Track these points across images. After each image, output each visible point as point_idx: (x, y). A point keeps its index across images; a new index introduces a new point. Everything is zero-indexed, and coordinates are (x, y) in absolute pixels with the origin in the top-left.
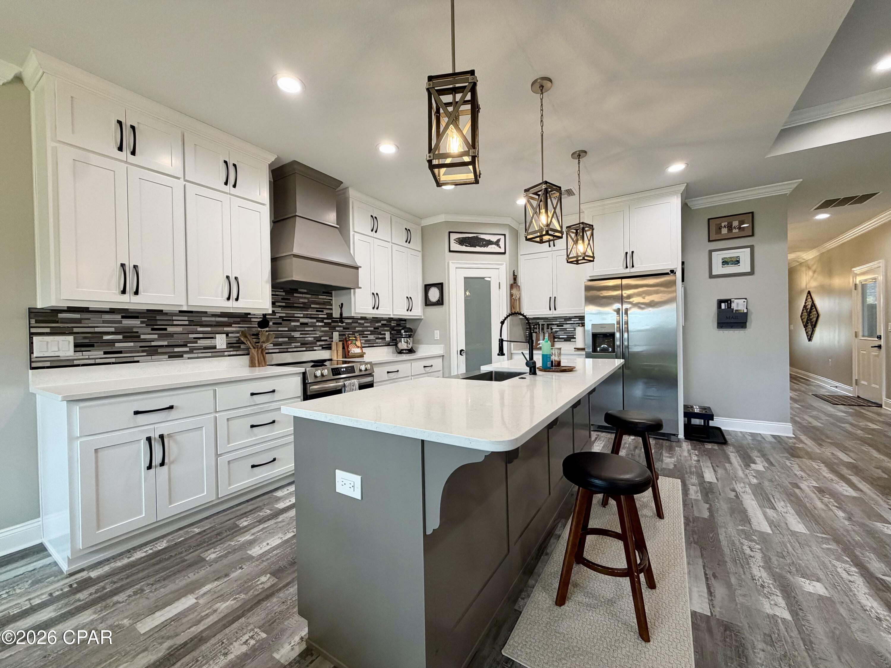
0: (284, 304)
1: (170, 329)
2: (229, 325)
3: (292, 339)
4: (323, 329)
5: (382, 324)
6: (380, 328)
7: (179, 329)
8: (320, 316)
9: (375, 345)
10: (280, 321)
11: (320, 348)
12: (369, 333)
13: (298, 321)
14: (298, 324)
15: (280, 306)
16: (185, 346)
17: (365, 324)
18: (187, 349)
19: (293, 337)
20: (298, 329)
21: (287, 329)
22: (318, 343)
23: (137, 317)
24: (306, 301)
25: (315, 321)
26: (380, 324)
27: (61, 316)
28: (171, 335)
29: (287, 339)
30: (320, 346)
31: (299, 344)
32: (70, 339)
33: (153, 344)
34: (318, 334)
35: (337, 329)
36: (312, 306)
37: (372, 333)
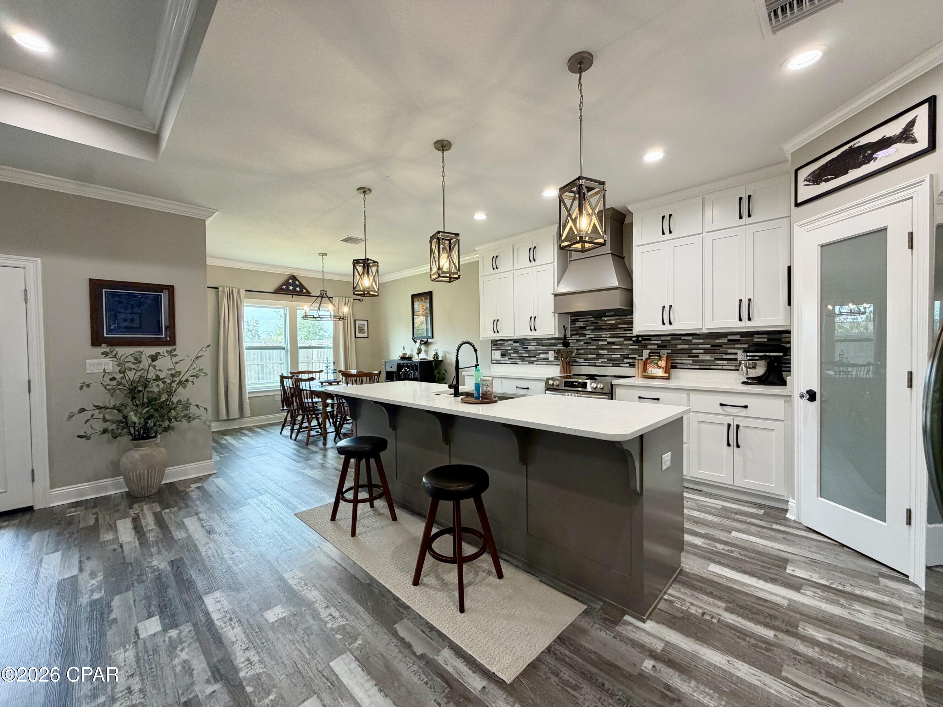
0: (593, 327)
1: (530, 348)
2: (556, 345)
3: (599, 356)
4: (630, 347)
5: (729, 340)
6: (724, 346)
7: (533, 348)
8: (628, 335)
9: (712, 367)
10: (589, 341)
11: (628, 365)
12: (702, 351)
13: (605, 340)
14: (606, 343)
15: (589, 329)
16: (535, 357)
17: (694, 341)
18: (535, 359)
19: (600, 354)
20: (605, 347)
21: (595, 347)
22: (625, 361)
23: (517, 342)
24: (613, 322)
25: (622, 339)
26: (725, 340)
27: (498, 342)
28: (530, 351)
29: (595, 356)
30: (627, 363)
31: (606, 360)
32: (500, 352)
33: (523, 355)
34: (626, 352)
35: (649, 347)
36: (620, 326)
37: (706, 352)
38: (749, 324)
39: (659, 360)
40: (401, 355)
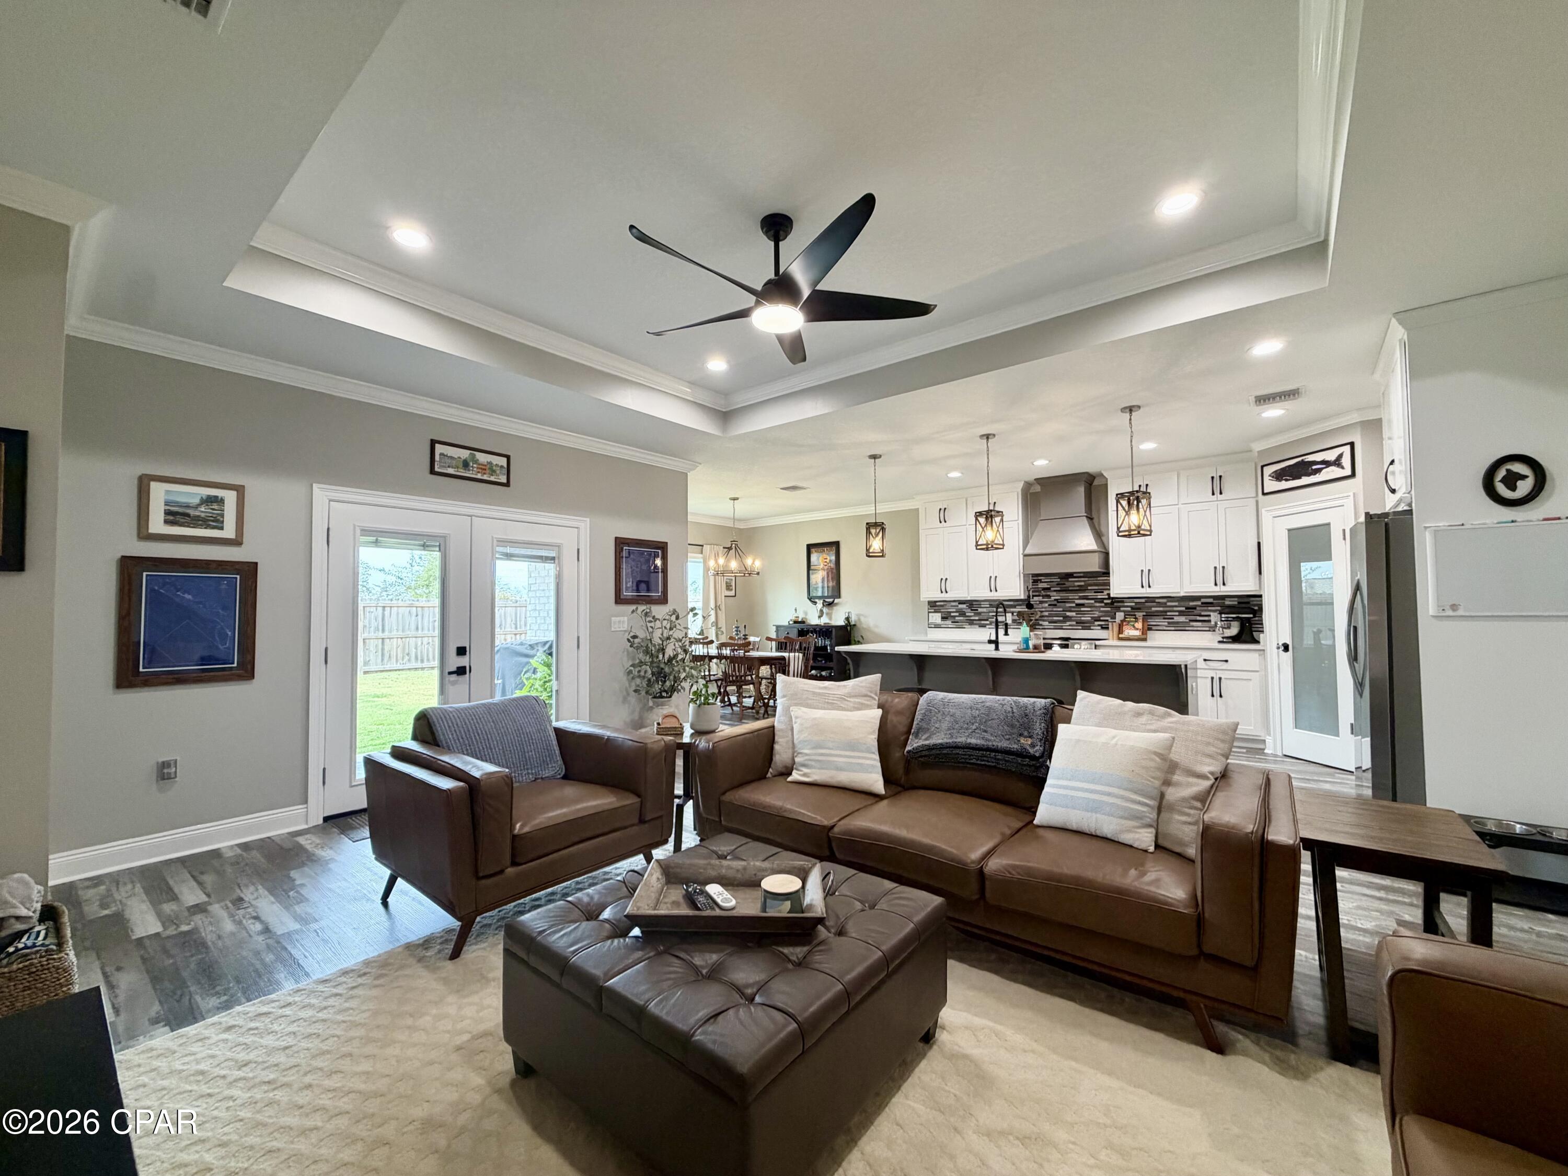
0: (1059, 589)
1: (980, 610)
2: (1014, 606)
3: (1068, 618)
4: (1102, 609)
5: (1202, 603)
6: (1198, 608)
7: (985, 610)
8: (1099, 597)
9: (1187, 628)
10: (1055, 602)
11: (1099, 628)
12: (1177, 614)
13: (1074, 602)
14: (1074, 605)
15: (1055, 591)
16: (987, 620)
17: (1169, 604)
18: (988, 622)
19: (1068, 617)
20: (1073, 609)
21: (1061, 609)
22: (1097, 623)
23: (964, 603)
24: (1082, 584)
25: (1093, 601)
26: (1199, 603)
27: (938, 604)
28: (980, 614)
29: (1061, 618)
30: (1099, 625)
31: (1074, 623)
32: (939, 614)
33: (972, 618)
34: (1097, 614)
35: (1122, 609)
36: (1089, 588)
37: (1181, 613)
38: (1223, 588)
39: (1136, 621)
40: (794, 618)
